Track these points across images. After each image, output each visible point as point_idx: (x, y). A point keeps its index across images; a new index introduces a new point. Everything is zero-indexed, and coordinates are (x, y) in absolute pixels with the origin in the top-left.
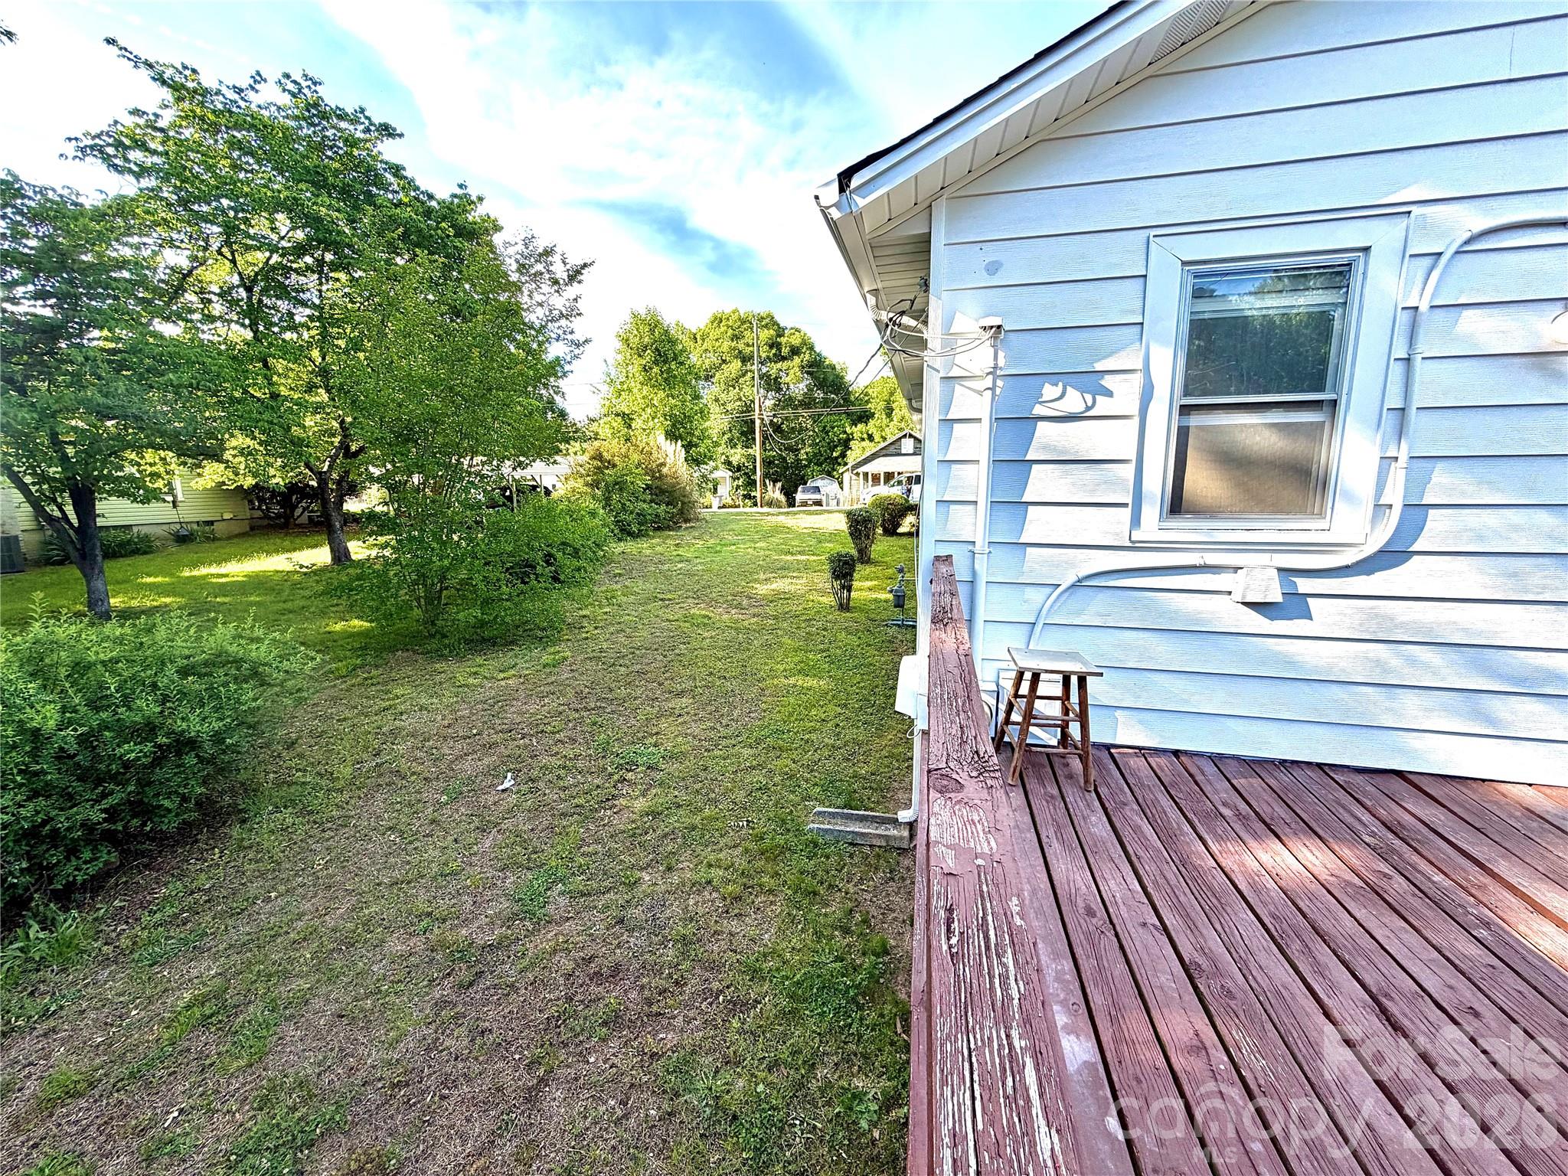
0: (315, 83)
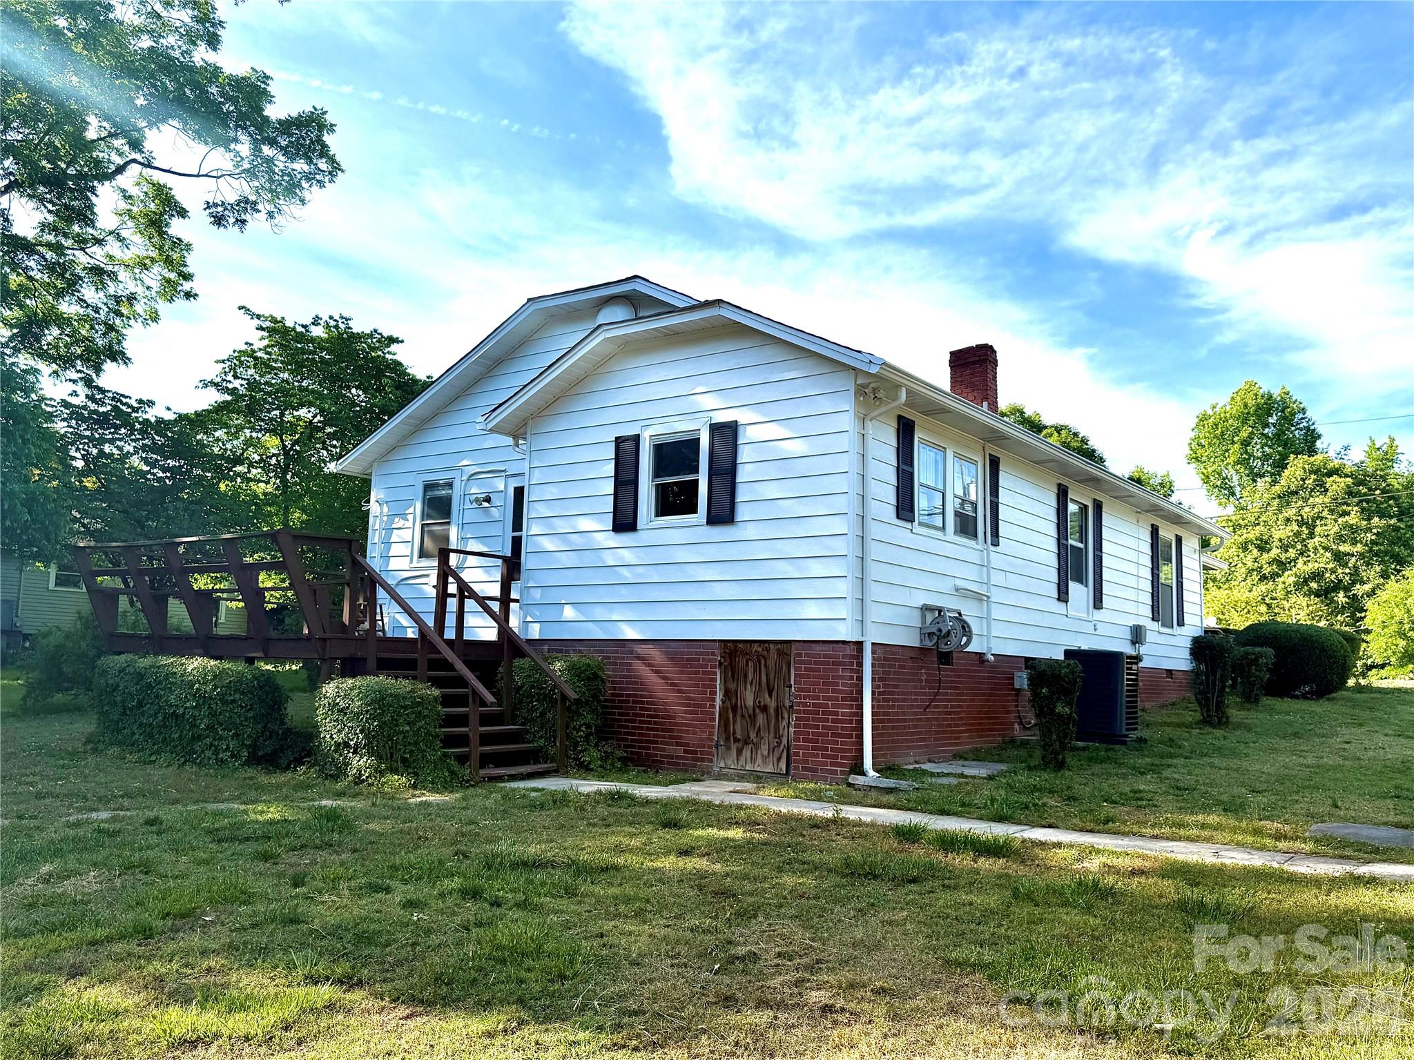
0: (347, 320)
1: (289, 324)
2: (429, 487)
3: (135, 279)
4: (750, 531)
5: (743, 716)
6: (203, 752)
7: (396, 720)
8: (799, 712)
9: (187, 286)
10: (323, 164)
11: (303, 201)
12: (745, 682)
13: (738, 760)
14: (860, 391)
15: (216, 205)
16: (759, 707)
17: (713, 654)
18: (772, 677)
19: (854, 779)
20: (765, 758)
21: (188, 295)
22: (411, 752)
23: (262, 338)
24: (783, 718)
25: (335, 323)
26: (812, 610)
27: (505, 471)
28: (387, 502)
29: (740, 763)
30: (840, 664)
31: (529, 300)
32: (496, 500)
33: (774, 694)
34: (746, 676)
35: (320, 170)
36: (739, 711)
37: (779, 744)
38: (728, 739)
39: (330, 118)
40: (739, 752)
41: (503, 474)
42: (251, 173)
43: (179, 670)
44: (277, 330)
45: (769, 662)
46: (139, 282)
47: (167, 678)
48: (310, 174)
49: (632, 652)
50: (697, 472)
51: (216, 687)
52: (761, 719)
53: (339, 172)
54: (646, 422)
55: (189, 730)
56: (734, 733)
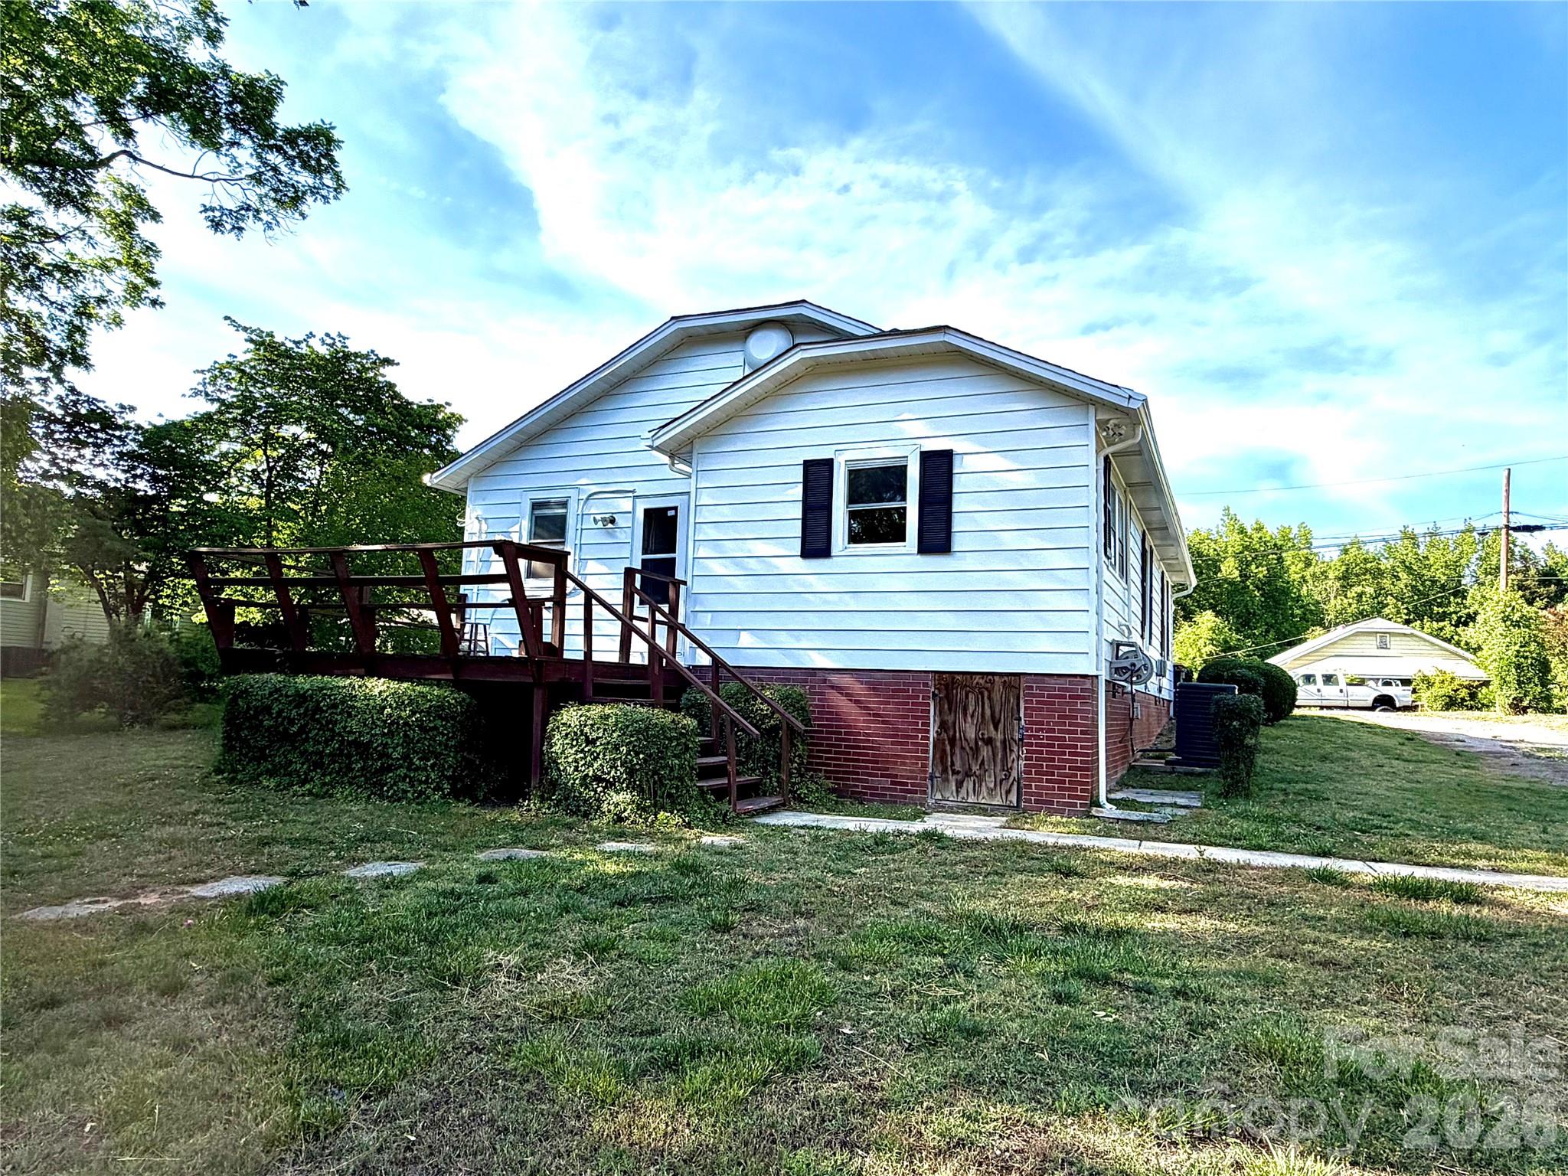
0: (344, 338)
1: (279, 339)
2: (536, 505)
3: (95, 281)
4: (970, 562)
5: (963, 748)
6: (395, 784)
7: (662, 752)
8: (1028, 744)
9: (153, 293)
10: (327, 179)
11: (303, 215)
12: (965, 715)
13: (958, 792)
14: (1102, 425)
15: (213, 209)
16: (983, 739)
17: (926, 685)
18: (997, 710)
19: (1094, 811)
20: (991, 791)
21: (154, 303)
22: (677, 788)
23: (247, 351)
24: (1012, 751)
25: (331, 341)
26: (1043, 643)
27: (633, 491)
28: (486, 519)
29: (960, 796)
30: (1078, 697)
31: (673, 318)
32: (621, 521)
33: (1001, 726)
34: (965, 709)
35: (324, 185)
36: (958, 743)
37: (1007, 778)
38: (945, 771)
39: (336, 134)
40: (959, 785)
41: (631, 494)
42: (257, 179)
43: (359, 693)
44: (266, 345)
45: (993, 695)
46: (98, 284)
47: (343, 702)
48: (315, 187)
49: (825, 681)
50: (904, 499)
51: (414, 713)
52: (985, 752)
53: (343, 190)
54: (841, 446)
55: (376, 760)
56: (953, 764)
